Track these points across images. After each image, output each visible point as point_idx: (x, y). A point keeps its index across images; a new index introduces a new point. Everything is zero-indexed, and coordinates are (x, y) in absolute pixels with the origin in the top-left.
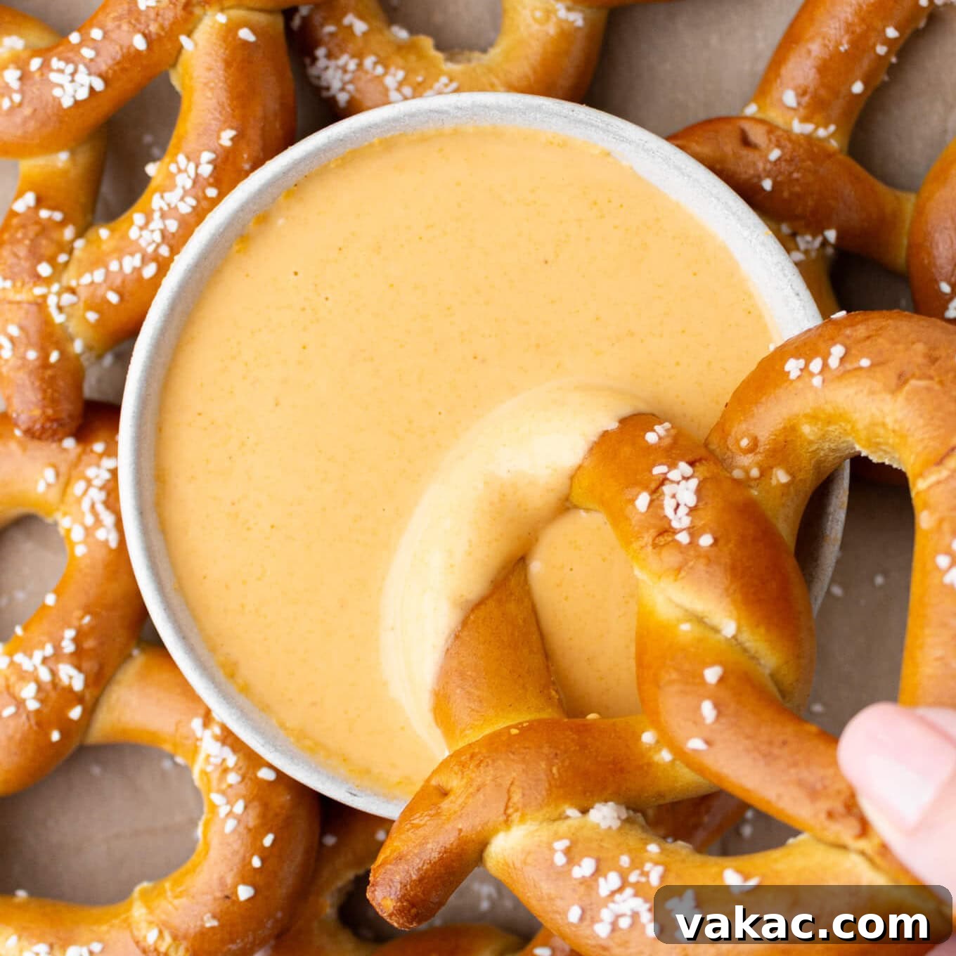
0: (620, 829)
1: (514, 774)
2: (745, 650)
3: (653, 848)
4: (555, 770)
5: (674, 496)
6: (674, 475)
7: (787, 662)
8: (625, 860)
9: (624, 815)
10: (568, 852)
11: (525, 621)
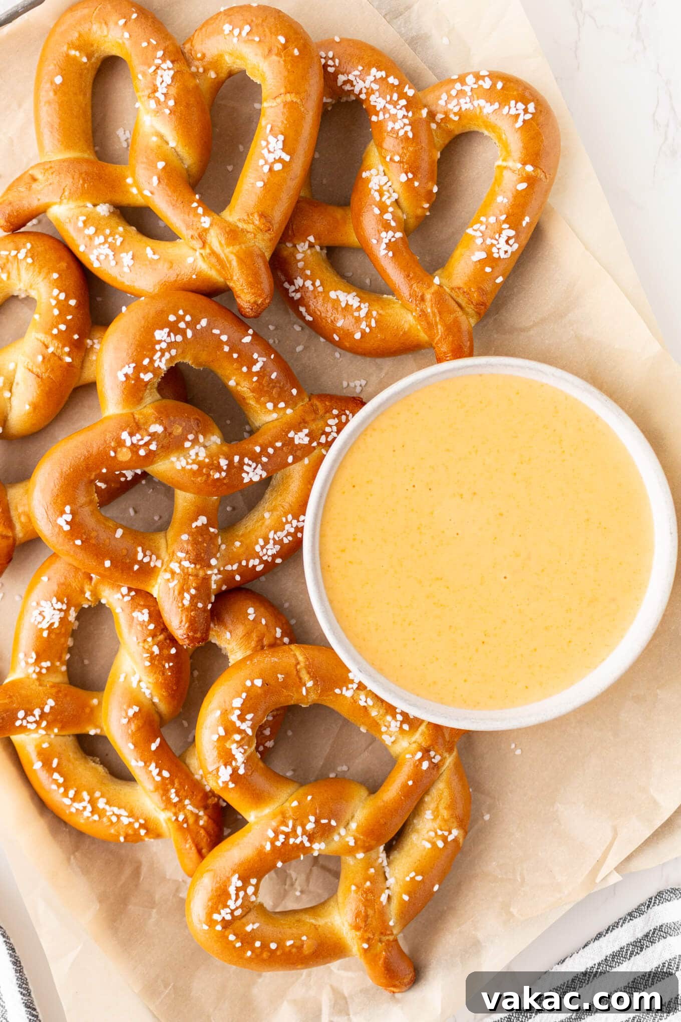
0: (108, 216)
1: (67, 183)
2: (178, 155)
3: (121, 229)
4: (86, 186)
5: (162, 76)
6: (164, 66)
7: (194, 164)
8: (108, 231)
9: (112, 211)
10: (84, 222)
11: (86, 105)
